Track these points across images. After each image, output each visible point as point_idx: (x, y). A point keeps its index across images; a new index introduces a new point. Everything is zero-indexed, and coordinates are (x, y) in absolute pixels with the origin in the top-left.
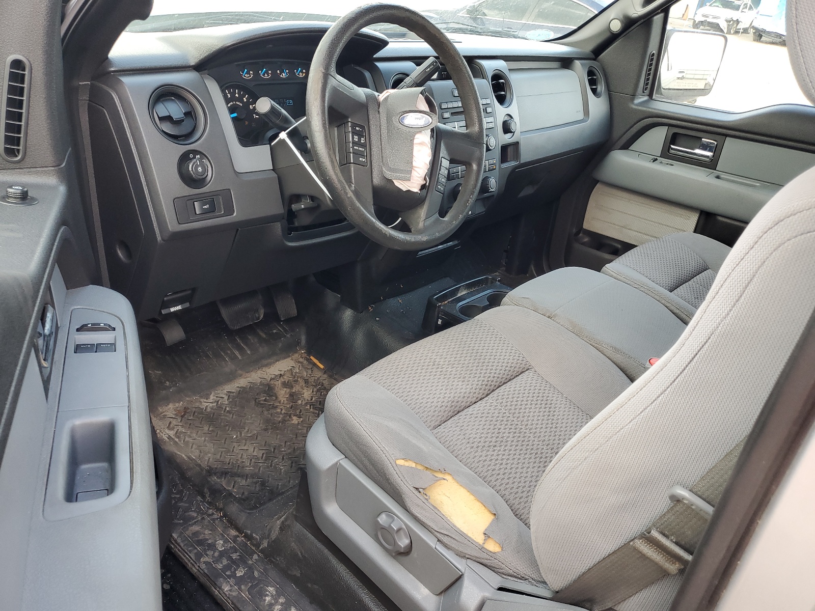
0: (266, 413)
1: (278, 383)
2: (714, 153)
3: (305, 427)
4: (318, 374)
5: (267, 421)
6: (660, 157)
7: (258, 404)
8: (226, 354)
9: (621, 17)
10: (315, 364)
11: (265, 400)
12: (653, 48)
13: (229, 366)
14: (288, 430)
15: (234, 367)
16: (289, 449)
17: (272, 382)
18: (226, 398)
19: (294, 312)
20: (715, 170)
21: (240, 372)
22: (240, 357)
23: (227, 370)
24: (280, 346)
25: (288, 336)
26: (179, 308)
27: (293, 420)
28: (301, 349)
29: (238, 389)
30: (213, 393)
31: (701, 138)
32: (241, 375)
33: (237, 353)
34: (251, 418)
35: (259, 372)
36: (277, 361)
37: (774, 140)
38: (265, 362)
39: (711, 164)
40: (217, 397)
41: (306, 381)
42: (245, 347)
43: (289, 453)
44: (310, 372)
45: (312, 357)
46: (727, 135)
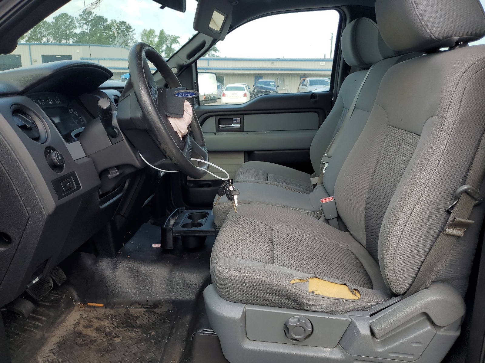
0: (92, 347)
1: (81, 328)
2: (241, 124)
3: (128, 340)
4: (102, 311)
5: (99, 351)
6: (216, 132)
7: (81, 345)
8: (30, 327)
9: (176, 66)
10: (94, 307)
11: (83, 341)
12: (195, 81)
13: (38, 334)
14: (118, 347)
15: (41, 333)
16: (130, 357)
17: (76, 329)
18: (52, 355)
19: (64, 277)
20: (244, 131)
21: (46, 335)
22: (41, 325)
23: (38, 337)
24: (63, 306)
25: (64, 297)
26: (37, 279)
27: (116, 341)
28: (76, 302)
29: (55, 345)
30: (39, 357)
31: (232, 118)
32: (49, 337)
33: (37, 323)
34: (85, 355)
35: (60, 328)
36: (66, 316)
37: (265, 111)
38: (59, 321)
39: (241, 129)
40: (44, 358)
41: (98, 318)
42: (39, 317)
43: (133, 358)
44: (95, 312)
45: (89, 304)
46: (243, 114)
